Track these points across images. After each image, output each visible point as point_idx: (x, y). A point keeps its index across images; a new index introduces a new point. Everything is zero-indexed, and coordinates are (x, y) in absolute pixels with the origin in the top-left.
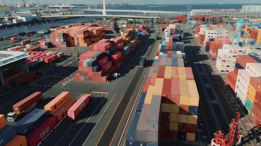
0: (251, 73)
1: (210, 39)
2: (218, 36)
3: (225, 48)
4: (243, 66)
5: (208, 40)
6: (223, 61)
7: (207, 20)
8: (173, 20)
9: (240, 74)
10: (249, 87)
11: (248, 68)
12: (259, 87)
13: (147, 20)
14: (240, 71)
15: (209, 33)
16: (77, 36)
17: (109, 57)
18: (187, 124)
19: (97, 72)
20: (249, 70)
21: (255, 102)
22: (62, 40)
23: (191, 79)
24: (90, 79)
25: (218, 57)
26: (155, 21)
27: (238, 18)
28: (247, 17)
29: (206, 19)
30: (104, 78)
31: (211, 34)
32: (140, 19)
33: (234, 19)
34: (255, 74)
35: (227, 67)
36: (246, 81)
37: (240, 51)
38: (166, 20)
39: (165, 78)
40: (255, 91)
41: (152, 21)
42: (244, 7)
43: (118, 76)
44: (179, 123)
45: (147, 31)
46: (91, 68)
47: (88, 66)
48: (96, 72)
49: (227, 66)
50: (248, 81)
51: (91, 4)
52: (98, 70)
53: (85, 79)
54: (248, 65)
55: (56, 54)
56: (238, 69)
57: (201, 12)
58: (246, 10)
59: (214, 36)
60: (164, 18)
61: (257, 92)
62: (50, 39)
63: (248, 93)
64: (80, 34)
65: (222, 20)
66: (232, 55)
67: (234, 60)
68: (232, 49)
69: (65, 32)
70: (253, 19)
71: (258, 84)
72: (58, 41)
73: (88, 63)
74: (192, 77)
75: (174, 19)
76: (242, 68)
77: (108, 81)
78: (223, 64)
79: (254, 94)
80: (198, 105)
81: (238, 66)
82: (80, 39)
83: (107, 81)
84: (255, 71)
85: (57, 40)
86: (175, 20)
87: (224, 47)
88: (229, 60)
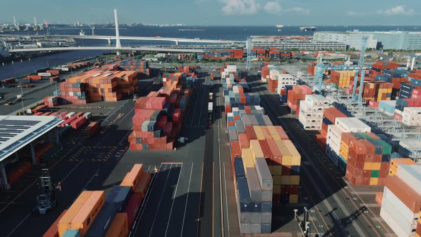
0: (341, 128)
1: (286, 86)
2: (294, 82)
3: (308, 100)
4: (332, 122)
5: (283, 87)
6: (308, 115)
7: (273, 55)
8: (226, 56)
9: (330, 130)
10: (342, 144)
11: (338, 123)
12: (351, 143)
13: (186, 55)
14: (329, 127)
15: (283, 79)
16: (102, 86)
17: (168, 117)
18: (290, 185)
19: (161, 137)
20: (338, 126)
21: (348, 158)
22: (79, 93)
23: (286, 139)
24: (151, 147)
25: (300, 110)
26: (199, 57)
27: (311, 51)
28: (321, 50)
29: (271, 55)
30: (170, 145)
31: (286, 80)
32: (175, 54)
33: (305, 53)
34: (346, 130)
35: (312, 123)
36: (338, 138)
37: (325, 103)
38: (216, 56)
39: (259, 139)
40: (347, 147)
41: (196, 57)
42: (316, 34)
43: (186, 142)
44: (282, 185)
45: (195, 75)
46: (153, 133)
47: (149, 131)
48: (159, 138)
49: (313, 121)
50: (340, 138)
51: (79, 23)
52: (162, 135)
53: (145, 148)
54: (337, 119)
55: (82, 115)
56: (327, 125)
57: (260, 42)
58: (319, 39)
59: (289, 82)
60: (213, 54)
61: (350, 148)
62: (59, 92)
63: (341, 151)
64: (106, 83)
65: (291, 55)
66: (317, 108)
67: (321, 113)
68: (317, 101)
69: (83, 81)
70: (330, 52)
71: (350, 140)
72: (73, 95)
73: (149, 127)
74: (286, 136)
75: (226, 54)
76: (331, 123)
77: (175, 148)
78: (308, 119)
79: (347, 151)
80: (299, 165)
81: (327, 122)
82: (106, 91)
83: (173, 149)
84: (346, 127)
85: (71, 94)
86: (229, 57)
87: (306, 98)
88: (314, 114)
